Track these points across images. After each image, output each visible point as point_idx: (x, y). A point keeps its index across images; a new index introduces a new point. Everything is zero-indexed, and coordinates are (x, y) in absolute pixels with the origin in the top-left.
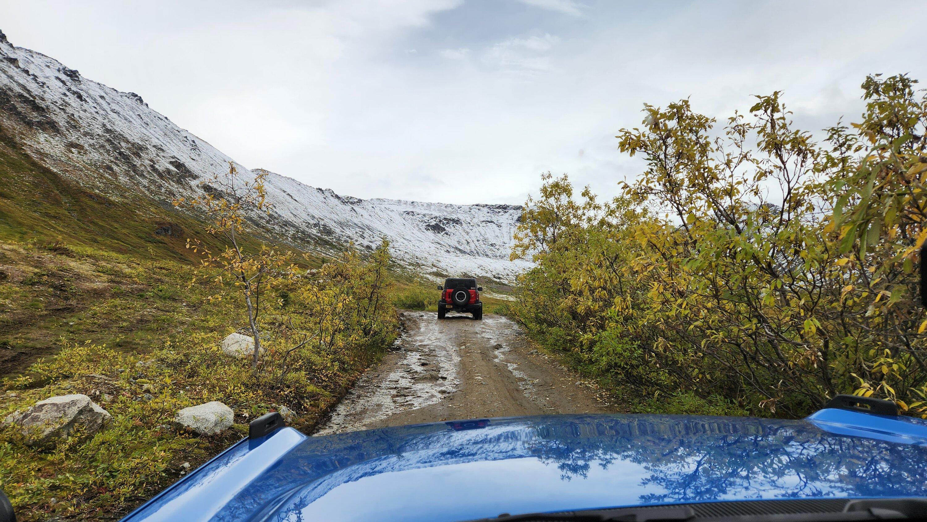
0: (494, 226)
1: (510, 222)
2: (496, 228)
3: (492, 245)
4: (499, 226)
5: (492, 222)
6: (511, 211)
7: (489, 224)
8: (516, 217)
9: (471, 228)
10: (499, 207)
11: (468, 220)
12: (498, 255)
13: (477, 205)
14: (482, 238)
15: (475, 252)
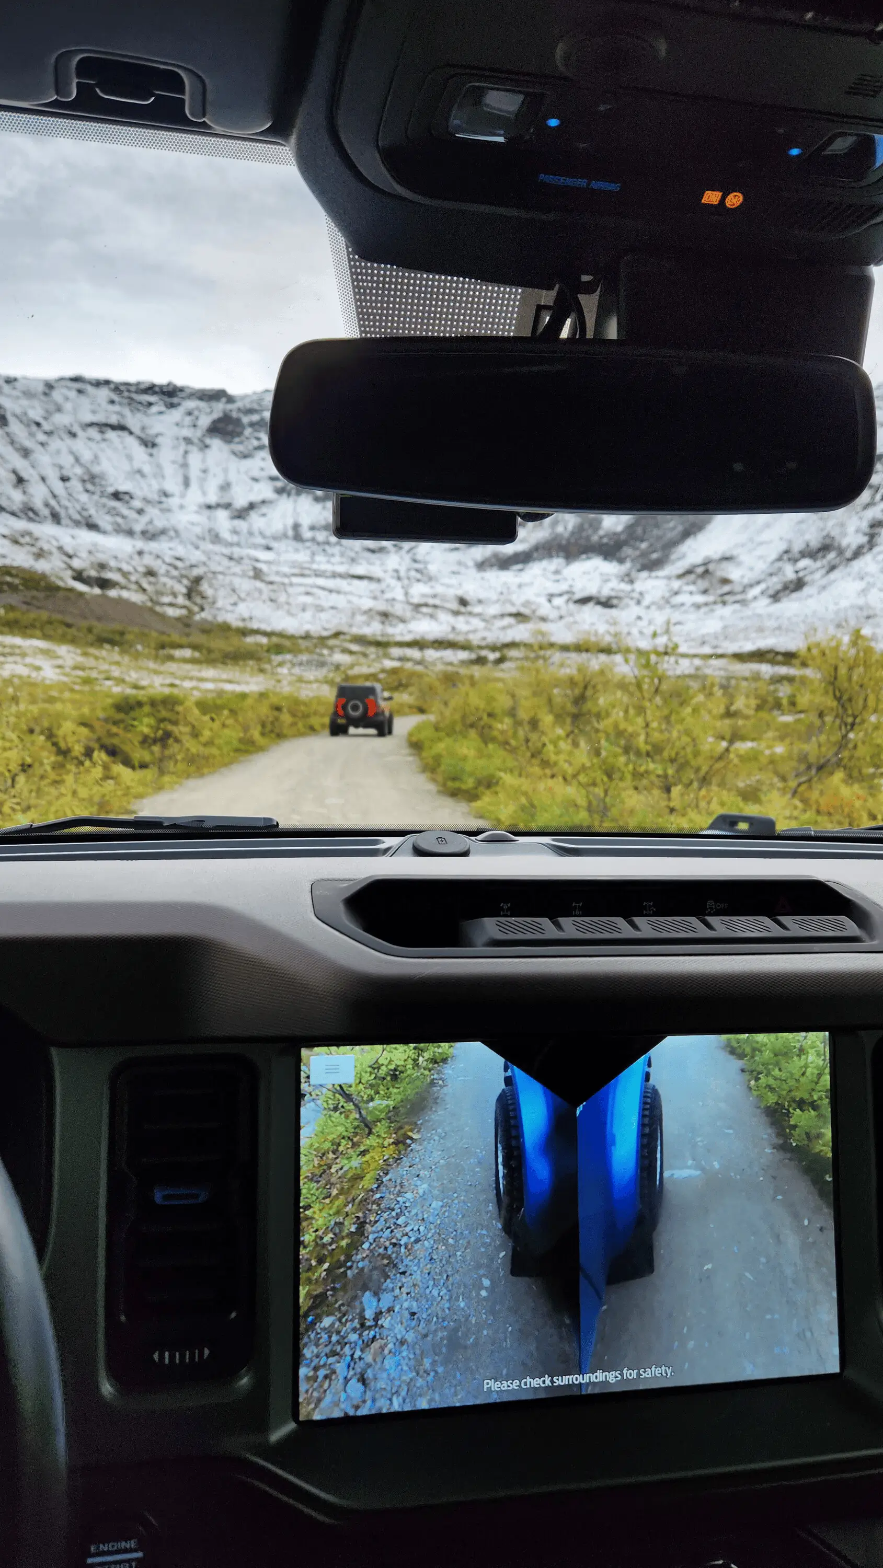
0: (131, 442)
1: (187, 432)
2: (139, 452)
3: (116, 496)
4: (149, 443)
5: (121, 428)
6: (191, 404)
7: (111, 435)
8: (205, 421)
9: (41, 437)
10: (151, 389)
11: (36, 414)
12: (138, 528)
13: (76, 379)
14: (79, 471)
15: (46, 512)
